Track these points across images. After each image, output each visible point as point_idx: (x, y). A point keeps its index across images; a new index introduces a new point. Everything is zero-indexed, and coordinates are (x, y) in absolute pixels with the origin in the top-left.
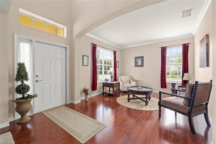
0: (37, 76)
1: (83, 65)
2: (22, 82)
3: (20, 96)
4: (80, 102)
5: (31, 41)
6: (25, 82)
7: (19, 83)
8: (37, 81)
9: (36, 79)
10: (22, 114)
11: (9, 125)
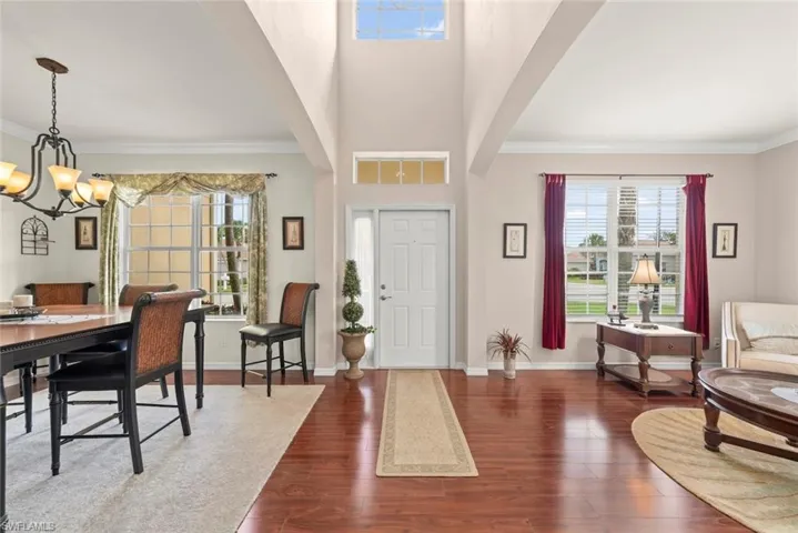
0: (383, 287)
1: (505, 256)
2: (352, 298)
3: (349, 325)
4: (486, 374)
5: (372, 211)
6: (357, 299)
7: (348, 300)
8: (383, 299)
9: (383, 293)
10: (352, 359)
11: (333, 374)
